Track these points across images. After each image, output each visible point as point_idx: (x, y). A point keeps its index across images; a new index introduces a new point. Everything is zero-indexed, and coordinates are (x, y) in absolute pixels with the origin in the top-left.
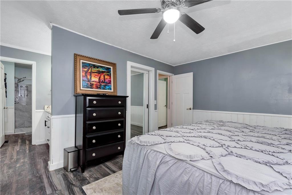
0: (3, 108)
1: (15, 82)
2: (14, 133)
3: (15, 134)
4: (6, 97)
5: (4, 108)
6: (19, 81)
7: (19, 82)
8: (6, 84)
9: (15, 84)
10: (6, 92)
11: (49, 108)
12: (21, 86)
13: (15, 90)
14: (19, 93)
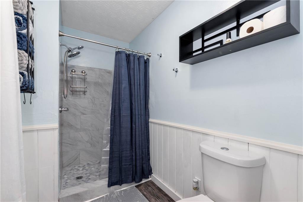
6: (70, 54)
7: (70, 56)
12: (73, 71)
13: (61, 80)
14: (69, 86)
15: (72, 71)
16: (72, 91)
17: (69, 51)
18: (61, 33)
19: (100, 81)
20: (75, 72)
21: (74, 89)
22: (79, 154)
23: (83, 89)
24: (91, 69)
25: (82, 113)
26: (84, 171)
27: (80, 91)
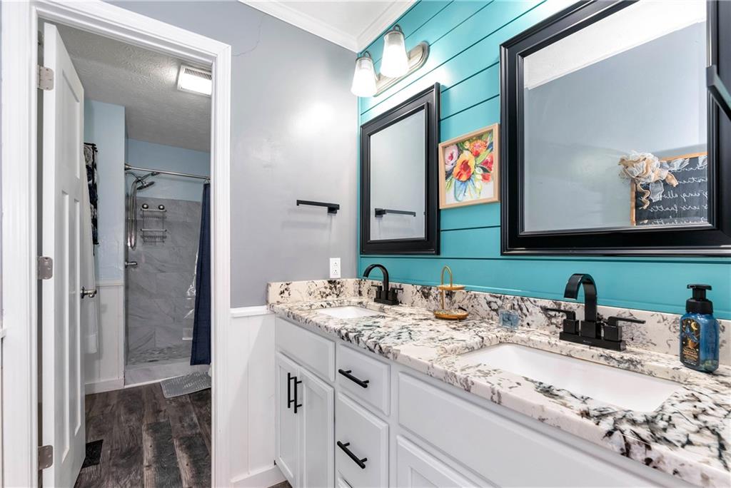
0: (79, 292)
1: (127, 188)
2: (121, 386)
3: (126, 387)
4: (95, 241)
5: (83, 295)
6: (139, 185)
7: (140, 188)
8: (93, 189)
9: (127, 196)
10: (95, 221)
11: (286, 293)
12: (145, 206)
13: (127, 220)
14: (138, 228)
15: (144, 208)
16: (143, 237)
17: (138, 181)
18: (127, 167)
19: (188, 220)
20: (147, 208)
21: (145, 234)
22: (155, 333)
23: (161, 234)
24: (174, 202)
25: (159, 270)
26: (162, 354)
27: (155, 237)
